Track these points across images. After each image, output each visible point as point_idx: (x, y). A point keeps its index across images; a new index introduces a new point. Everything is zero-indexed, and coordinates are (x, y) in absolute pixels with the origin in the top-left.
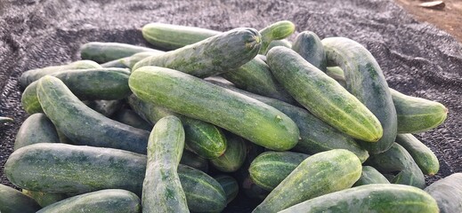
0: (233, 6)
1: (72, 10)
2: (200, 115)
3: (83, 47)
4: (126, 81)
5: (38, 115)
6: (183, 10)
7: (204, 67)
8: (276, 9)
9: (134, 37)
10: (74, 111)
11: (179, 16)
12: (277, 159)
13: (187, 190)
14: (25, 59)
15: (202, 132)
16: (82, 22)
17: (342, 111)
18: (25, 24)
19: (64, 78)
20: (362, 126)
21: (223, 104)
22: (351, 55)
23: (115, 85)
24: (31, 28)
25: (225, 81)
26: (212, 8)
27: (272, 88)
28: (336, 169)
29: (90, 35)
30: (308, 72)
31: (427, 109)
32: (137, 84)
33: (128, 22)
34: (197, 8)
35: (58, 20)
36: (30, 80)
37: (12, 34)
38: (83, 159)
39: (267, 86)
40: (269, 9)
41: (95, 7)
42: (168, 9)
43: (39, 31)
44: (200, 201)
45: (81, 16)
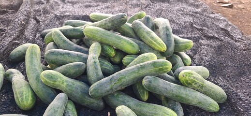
0: (130, 6)
1: (61, 7)
2: (107, 42)
3: (66, 22)
4: (83, 32)
5: (52, 43)
6: (108, 7)
7: (108, 27)
8: (149, 7)
9: (86, 18)
10: (65, 41)
11: (106, 10)
12: (131, 56)
13: (101, 65)
14: (43, 26)
15: (107, 48)
16: (65, 12)
17: (153, 41)
18: (41, 12)
19: (61, 31)
20: (159, 46)
21: (114, 38)
22: (162, 24)
23: (79, 33)
24: (44, 14)
25: (118, 33)
26: (121, 7)
27: (134, 35)
28: (147, 57)
29: (68, 17)
30: (144, 29)
31: (186, 42)
32: (86, 32)
33: (84, 12)
34: (114, 6)
35: (55, 11)
36: (46, 34)
37: (37, 16)
38: (69, 54)
39: (132, 34)
40: (146, 7)
41: (70, 6)
42: (101, 7)
43: (47, 15)
44: (105, 69)
45: (64, 10)
